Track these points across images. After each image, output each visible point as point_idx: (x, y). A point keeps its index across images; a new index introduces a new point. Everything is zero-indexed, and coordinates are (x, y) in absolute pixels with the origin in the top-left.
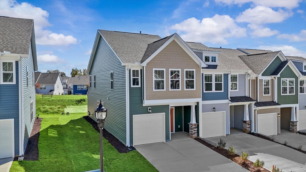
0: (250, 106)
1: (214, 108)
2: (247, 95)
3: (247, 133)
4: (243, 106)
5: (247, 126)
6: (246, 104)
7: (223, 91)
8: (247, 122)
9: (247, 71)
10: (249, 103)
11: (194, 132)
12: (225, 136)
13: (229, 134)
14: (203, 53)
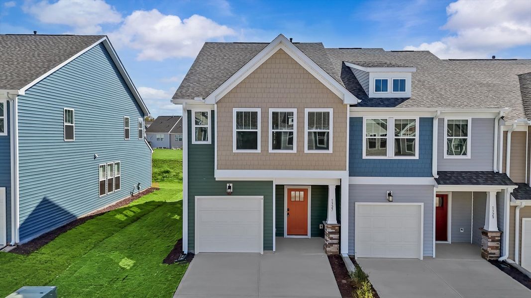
0: (499, 196)
1: (390, 195)
2: (498, 168)
3: (490, 261)
4: (485, 194)
5: (490, 244)
6: (492, 190)
7: (417, 157)
8: (489, 235)
9: (497, 111)
10: (499, 188)
11: (330, 241)
12: (422, 259)
13: (434, 256)
14: (370, 73)
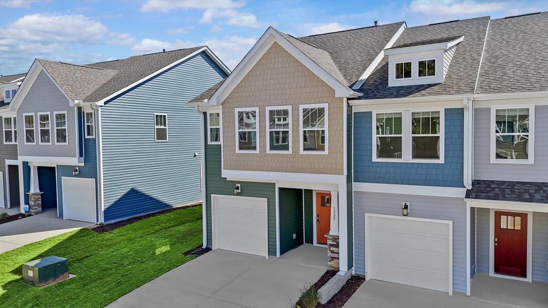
7: (442, 160)
11: (332, 255)
12: (451, 294)
13: (468, 293)
14: (389, 56)
